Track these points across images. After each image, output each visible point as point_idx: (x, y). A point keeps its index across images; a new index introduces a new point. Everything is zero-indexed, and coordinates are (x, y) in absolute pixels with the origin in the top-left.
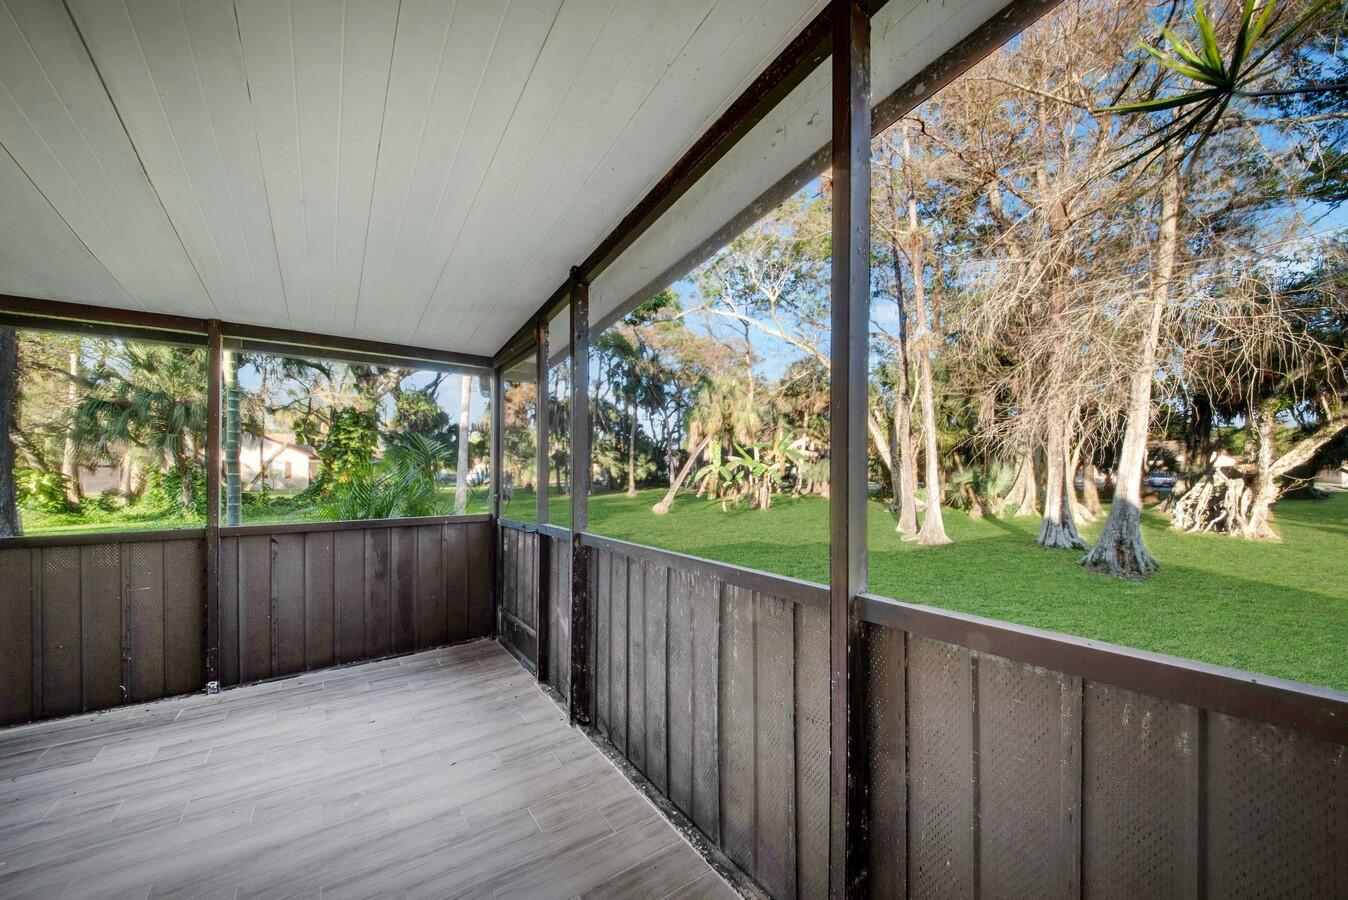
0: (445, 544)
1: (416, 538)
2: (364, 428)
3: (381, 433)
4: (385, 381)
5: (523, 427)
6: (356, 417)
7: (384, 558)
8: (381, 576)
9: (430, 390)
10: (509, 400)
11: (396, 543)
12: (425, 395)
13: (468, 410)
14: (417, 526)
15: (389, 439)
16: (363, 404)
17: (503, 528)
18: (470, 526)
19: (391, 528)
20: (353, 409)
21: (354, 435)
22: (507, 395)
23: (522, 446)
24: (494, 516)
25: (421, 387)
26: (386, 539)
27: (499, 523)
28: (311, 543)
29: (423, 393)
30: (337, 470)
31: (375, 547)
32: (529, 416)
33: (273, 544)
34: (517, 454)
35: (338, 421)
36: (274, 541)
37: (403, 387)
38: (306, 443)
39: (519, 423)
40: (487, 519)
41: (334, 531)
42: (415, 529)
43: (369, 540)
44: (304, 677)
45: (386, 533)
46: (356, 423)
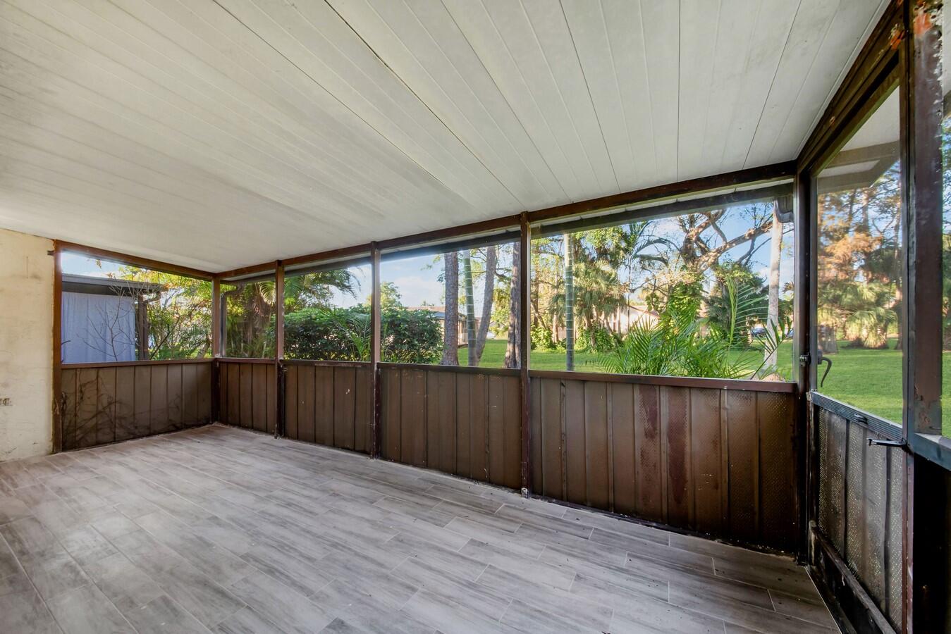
0: (724, 414)
1: (688, 400)
2: (690, 296)
3: (703, 298)
4: (707, 259)
5: (847, 280)
6: (685, 288)
7: (653, 417)
8: (651, 434)
9: (744, 261)
10: (831, 255)
11: (665, 401)
12: (740, 265)
13: (778, 269)
14: (690, 388)
15: (710, 303)
16: (688, 278)
17: (817, 408)
18: (760, 395)
19: (660, 386)
20: (681, 282)
21: (685, 301)
22: (828, 250)
23: (848, 298)
24: (801, 387)
25: (736, 259)
26: (655, 397)
27: (810, 398)
28: (589, 390)
29: (739, 263)
30: (672, 326)
31: (644, 404)
32: (855, 267)
33: (562, 387)
34: (841, 307)
35: (673, 293)
36: (563, 384)
37: (721, 262)
38: (653, 309)
39: (841, 276)
40: (789, 390)
41: (606, 382)
42: (687, 391)
43: (638, 395)
44: (584, 512)
45: (655, 390)
46: (684, 293)
